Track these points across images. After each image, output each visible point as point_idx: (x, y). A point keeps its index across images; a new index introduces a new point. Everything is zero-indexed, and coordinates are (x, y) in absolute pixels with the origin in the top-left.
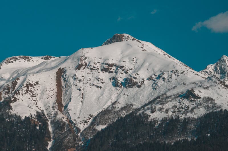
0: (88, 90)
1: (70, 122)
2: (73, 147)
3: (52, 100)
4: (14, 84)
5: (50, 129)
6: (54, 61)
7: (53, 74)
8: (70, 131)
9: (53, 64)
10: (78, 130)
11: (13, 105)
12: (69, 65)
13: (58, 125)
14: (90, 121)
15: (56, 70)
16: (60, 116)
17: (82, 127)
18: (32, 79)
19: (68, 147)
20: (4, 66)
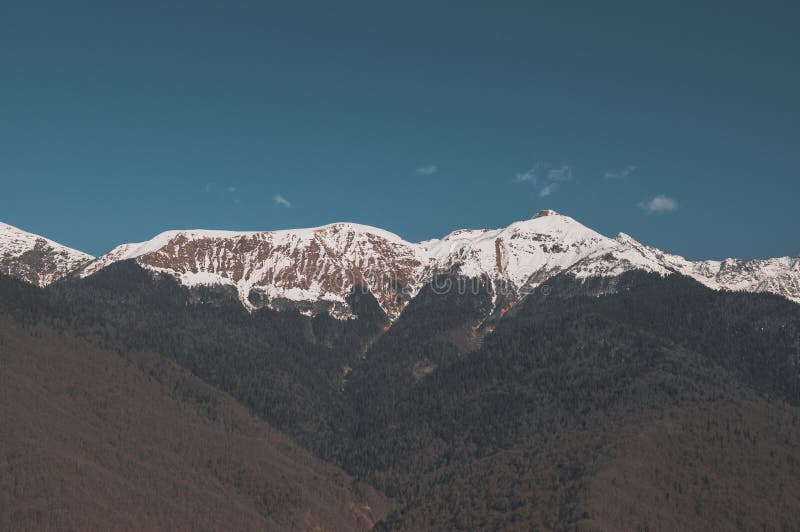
0: (521, 255)
1: (509, 280)
2: (514, 301)
3: (495, 262)
4: (462, 251)
5: (494, 287)
6: (492, 233)
7: (493, 243)
8: (510, 288)
9: (492, 235)
10: (516, 287)
11: (461, 267)
12: (505, 234)
13: (497, 282)
14: (526, 280)
15: (495, 239)
16: (500, 276)
17: (520, 285)
18: (475, 247)
19: (509, 301)
20: (451, 237)
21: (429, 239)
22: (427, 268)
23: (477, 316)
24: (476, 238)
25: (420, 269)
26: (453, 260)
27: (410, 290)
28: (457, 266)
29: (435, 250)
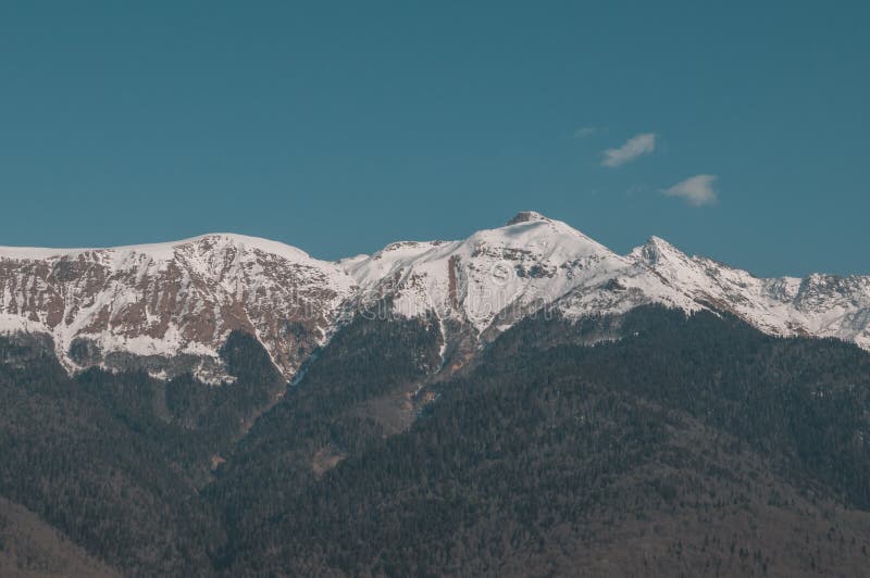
0: (488, 281)
1: (467, 321)
2: (471, 351)
3: (444, 295)
4: (398, 275)
5: (442, 330)
6: (445, 246)
7: (445, 263)
8: (467, 332)
9: (445, 250)
10: (477, 331)
11: (396, 302)
12: (464, 251)
13: (452, 326)
14: (491, 320)
15: (449, 258)
16: (454, 314)
17: (481, 328)
18: (418, 270)
19: (464, 353)
20: (385, 254)
21: (353, 256)
22: (346, 303)
23: (415, 374)
24: (422, 255)
25: (335, 304)
26: (384, 290)
27: (320, 336)
28: (390, 300)
29: (360, 273)
